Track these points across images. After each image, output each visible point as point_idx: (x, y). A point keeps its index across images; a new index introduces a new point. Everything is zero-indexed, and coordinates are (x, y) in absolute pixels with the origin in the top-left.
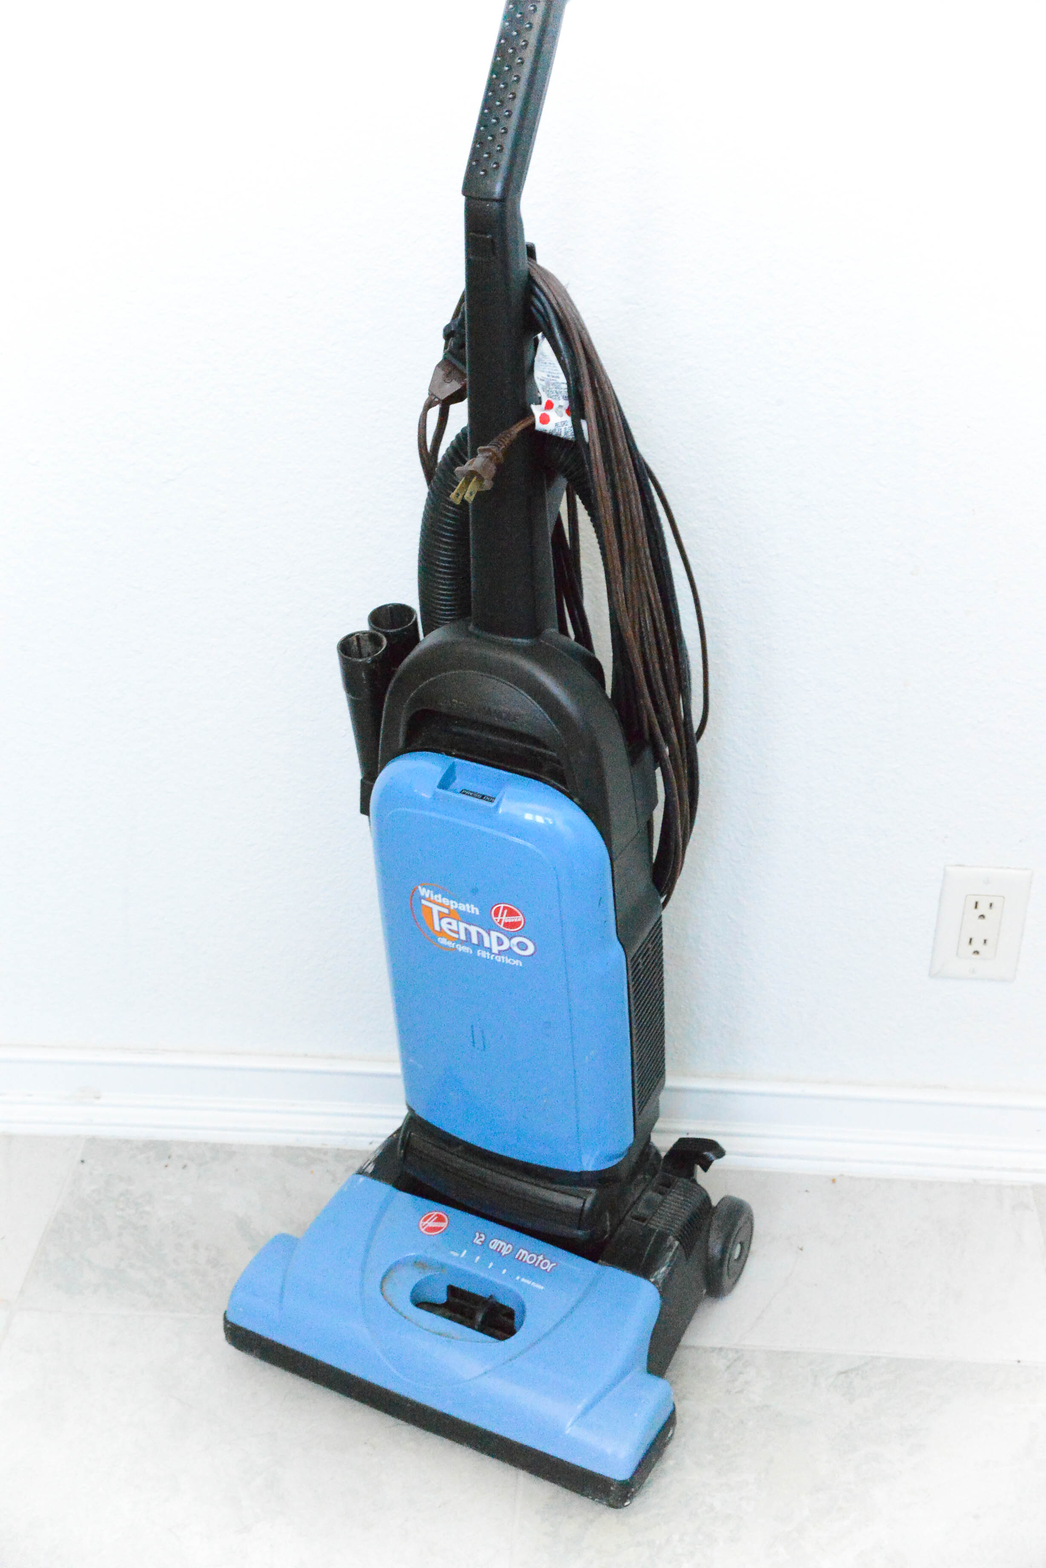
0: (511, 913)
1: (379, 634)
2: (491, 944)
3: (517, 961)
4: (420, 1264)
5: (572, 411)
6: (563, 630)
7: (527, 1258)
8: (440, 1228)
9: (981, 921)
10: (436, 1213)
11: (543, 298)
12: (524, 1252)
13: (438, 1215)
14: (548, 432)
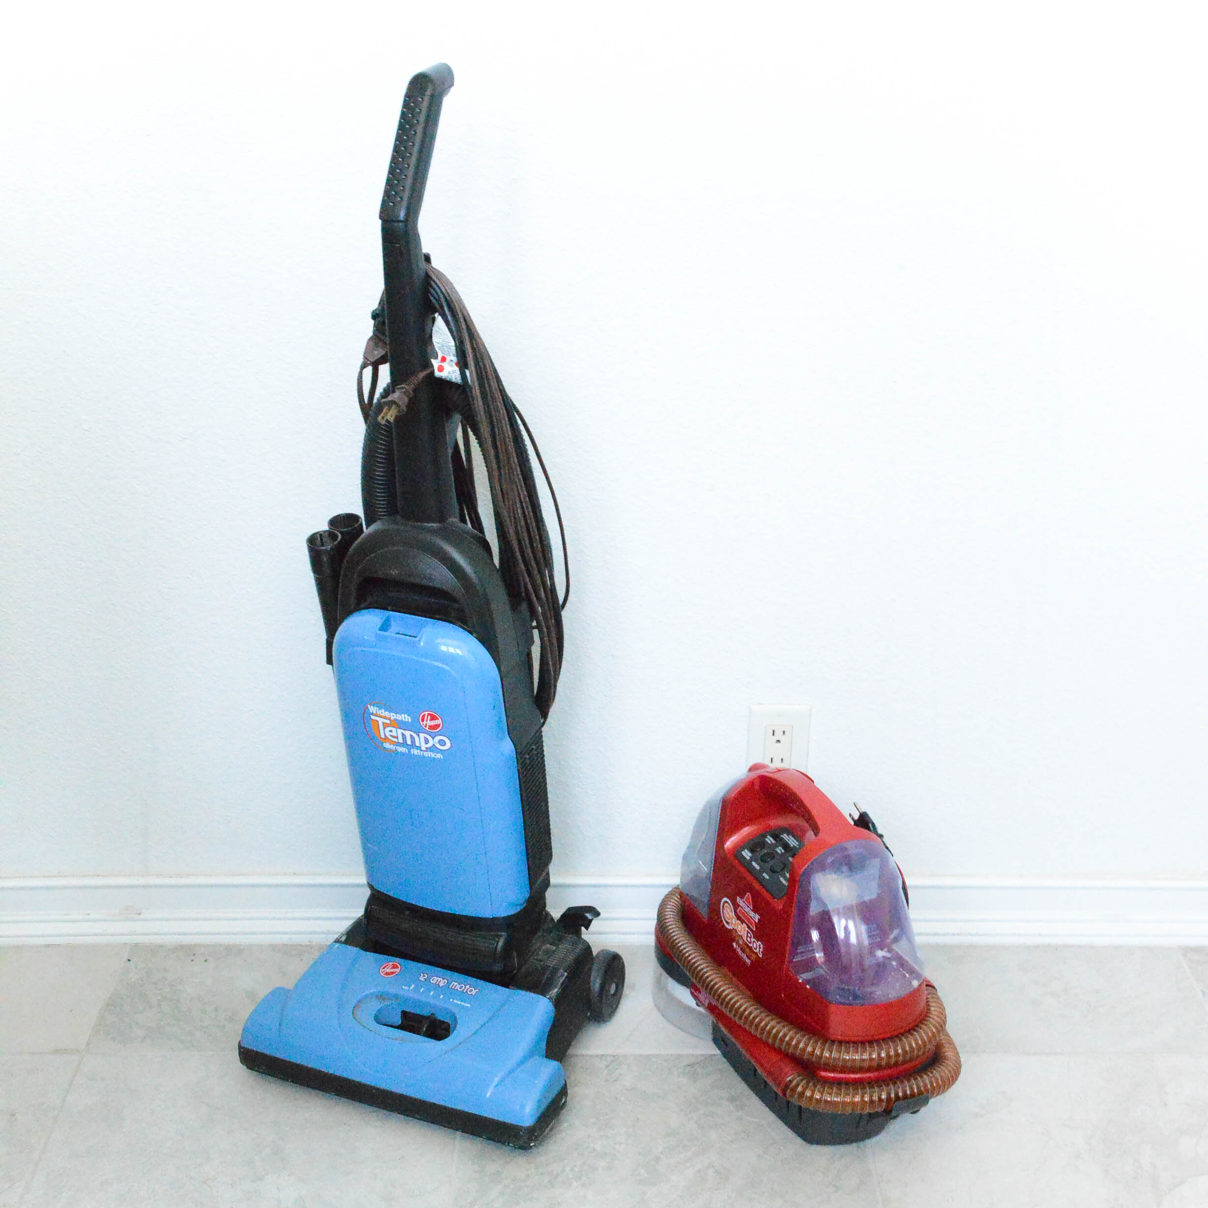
0: (433, 718)
1: (336, 532)
2: (420, 744)
3: (439, 755)
4: (381, 997)
5: (459, 364)
6: (463, 520)
7: (458, 987)
8: (395, 972)
9: (779, 744)
10: (391, 963)
11: (436, 287)
12: (455, 984)
13: (392, 964)
14: (443, 378)
